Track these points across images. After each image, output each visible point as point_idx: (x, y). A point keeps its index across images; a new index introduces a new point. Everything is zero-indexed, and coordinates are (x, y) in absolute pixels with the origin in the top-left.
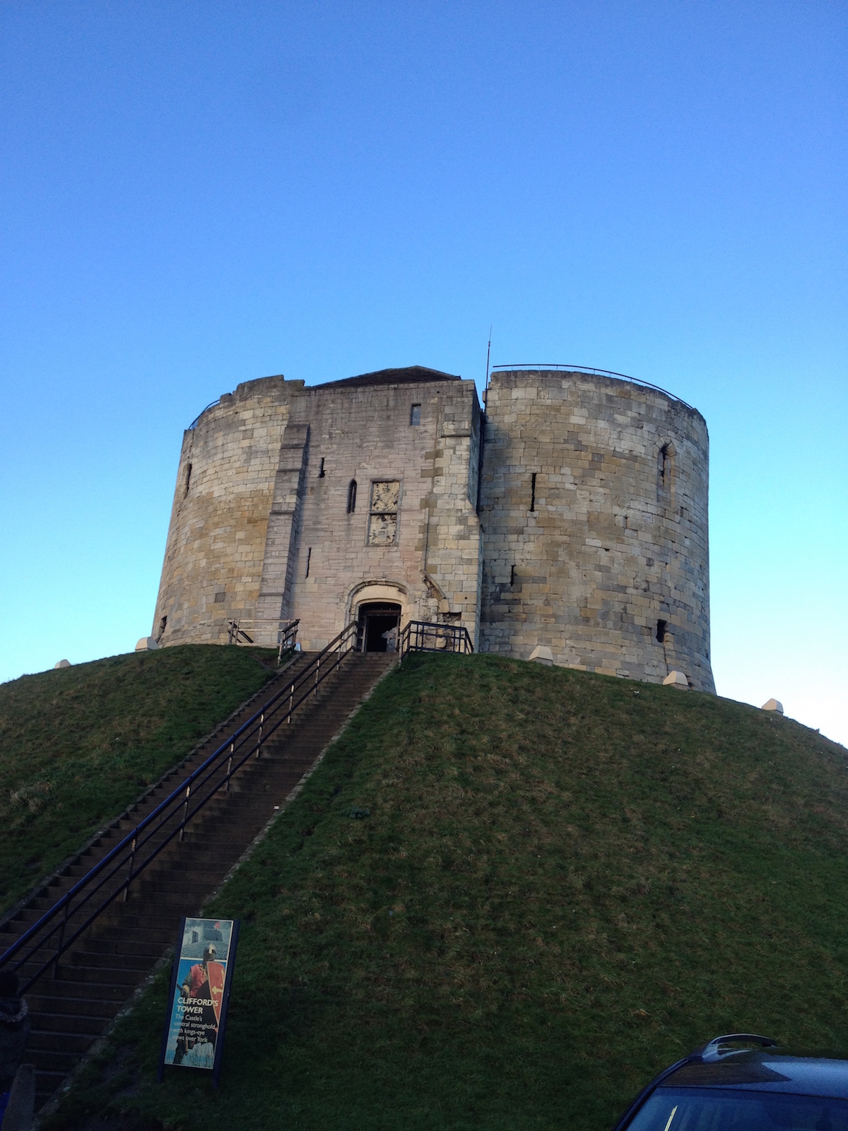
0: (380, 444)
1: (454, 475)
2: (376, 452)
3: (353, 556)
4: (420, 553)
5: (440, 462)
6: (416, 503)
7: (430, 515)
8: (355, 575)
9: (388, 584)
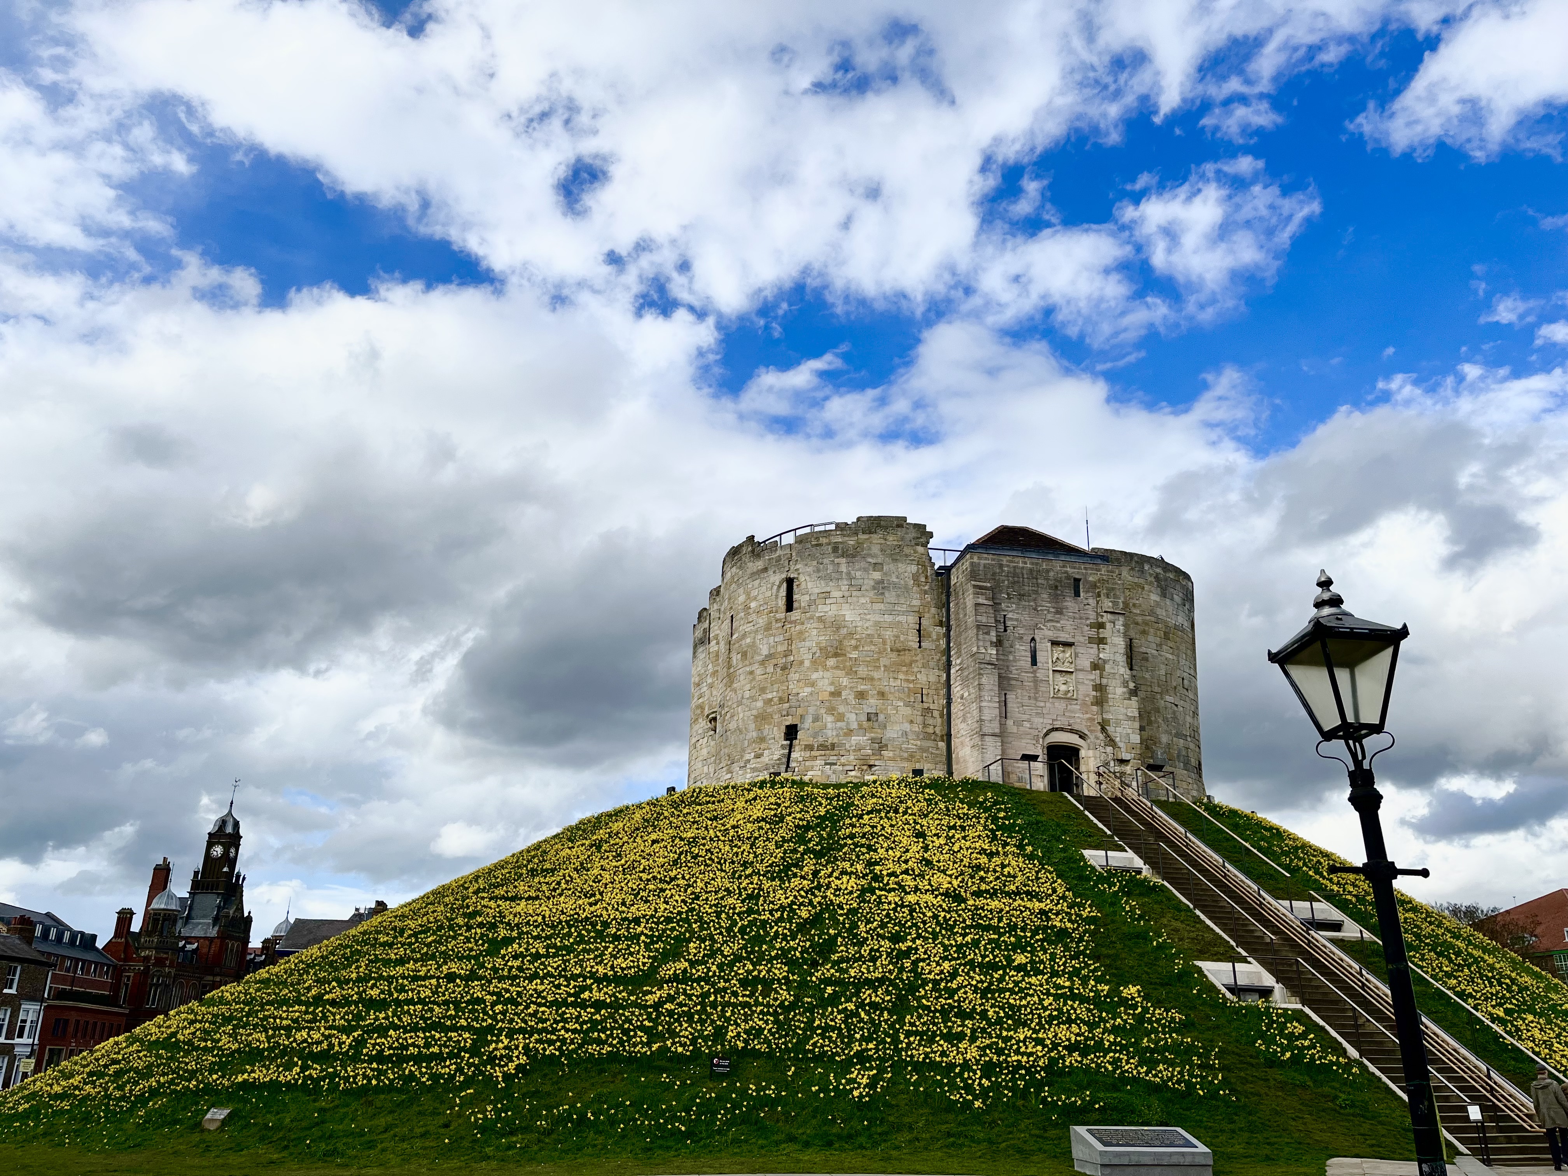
0: (1052, 610)
1: (1115, 645)
2: (1049, 617)
3: (1042, 704)
4: (1095, 708)
5: (1103, 633)
6: (1087, 665)
7: (1101, 677)
8: (1045, 721)
9: (1072, 731)
